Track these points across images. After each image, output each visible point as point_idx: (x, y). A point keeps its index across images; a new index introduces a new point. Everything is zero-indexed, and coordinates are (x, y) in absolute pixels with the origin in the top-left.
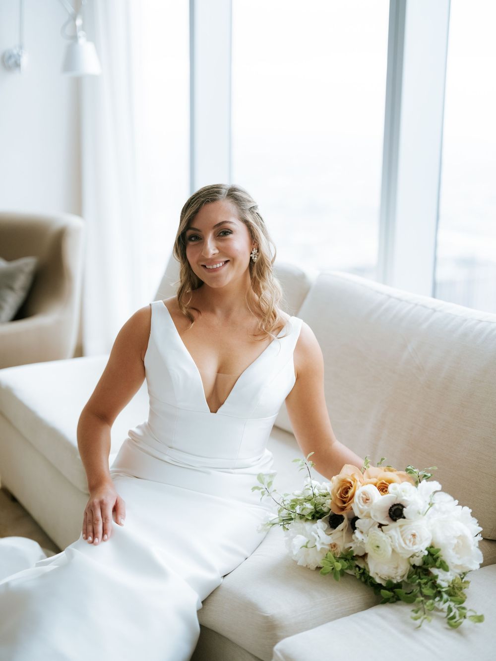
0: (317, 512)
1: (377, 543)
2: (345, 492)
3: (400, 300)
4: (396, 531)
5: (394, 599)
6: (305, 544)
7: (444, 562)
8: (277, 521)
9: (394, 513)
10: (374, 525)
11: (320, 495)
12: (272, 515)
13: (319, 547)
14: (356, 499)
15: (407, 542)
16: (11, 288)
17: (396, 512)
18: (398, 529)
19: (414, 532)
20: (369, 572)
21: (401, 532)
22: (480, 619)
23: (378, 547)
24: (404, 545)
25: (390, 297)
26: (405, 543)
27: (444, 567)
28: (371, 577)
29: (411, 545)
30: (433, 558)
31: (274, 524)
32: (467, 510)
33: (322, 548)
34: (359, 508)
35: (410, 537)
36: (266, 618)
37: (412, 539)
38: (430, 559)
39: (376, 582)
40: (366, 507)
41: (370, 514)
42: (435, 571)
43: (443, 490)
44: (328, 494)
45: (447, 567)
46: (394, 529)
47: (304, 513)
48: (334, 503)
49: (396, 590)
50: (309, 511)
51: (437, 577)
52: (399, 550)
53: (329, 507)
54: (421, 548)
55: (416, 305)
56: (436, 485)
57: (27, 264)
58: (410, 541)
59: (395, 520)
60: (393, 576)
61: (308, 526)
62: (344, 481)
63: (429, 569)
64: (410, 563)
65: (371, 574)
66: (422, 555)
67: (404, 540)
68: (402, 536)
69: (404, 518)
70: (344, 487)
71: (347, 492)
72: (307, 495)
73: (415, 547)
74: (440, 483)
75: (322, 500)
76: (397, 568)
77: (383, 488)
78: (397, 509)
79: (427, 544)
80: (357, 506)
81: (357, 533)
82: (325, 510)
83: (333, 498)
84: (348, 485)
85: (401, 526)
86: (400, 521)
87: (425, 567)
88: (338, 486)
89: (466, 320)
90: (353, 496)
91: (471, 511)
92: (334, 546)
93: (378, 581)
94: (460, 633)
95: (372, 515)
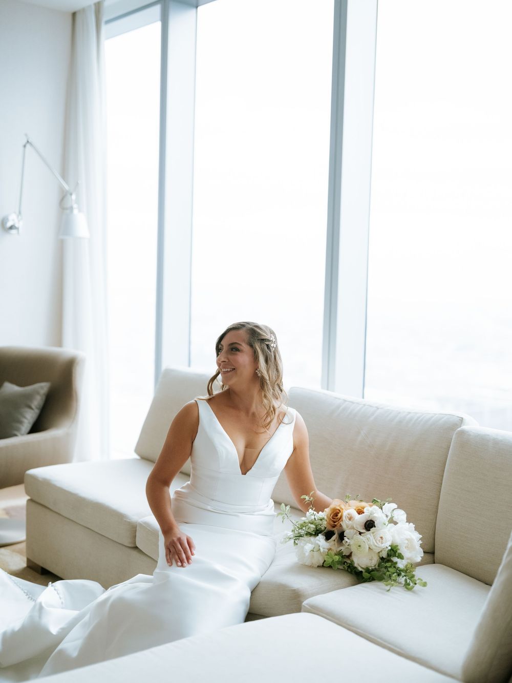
0: (317, 530)
1: (359, 544)
2: (336, 515)
3: (352, 403)
4: (370, 535)
5: (371, 579)
6: (312, 549)
7: (401, 554)
8: (292, 536)
9: (368, 525)
10: (356, 533)
11: (318, 519)
12: (289, 532)
13: (322, 550)
14: (344, 518)
15: (378, 542)
16: (30, 407)
17: (369, 525)
18: (372, 534)
19: (381, 535)
20: (354, 563)
21: (374, 536)
22: (425, 585)
23: (360, 546)
24: (376, 544)
25: (345, 401)
26: (377, 543)
27: (400, 557)
28: (356, 568)
29: (380, 544)
30: (394, 551)
31: (290, 538)
32: (412, 525)
33: (324, 551)
34: (346, 523)
35: (380, 539)
36: (294, 590)
37: (381, 540)
38: (392, 552)
39: (358, 570)
40: (350, 522)
41: (353, 527)
42: (395, 559)
43: (399, 507)
44: (324, 519)
45: (403, 556)
46: (369, 535)
47: (309, 531)
48: (329, 523)
49: (372, 573)
50: (312, 529)
51: (396, 563)
52: (373, 547)
53: (325, 526)
54: (386, 545)
55: (364, 405)
56: (394, 506)
57: (42, 388)
58: (379, 542)
59: (369, 530)
60: (369, 565)
61: (312, 539)
62: (334, 509)
63: (392, 559)
64: (379, 556)
65: (356, 565)
66: (387, 549)
67: (376, 541)
68: (374, 538)
69: (375, 527)
70: (335, 512)
71: (337, 516)
72: (310, 520)
73: (383, 545)
74: (396, 504)
75: (321, 522)
76: (371, 560)
77: (360, 512)
78: (370, 523)
79: (389, 543)
80: (345, 523)
81: (346, 539)
82: (323, 528)
83: (328, 520)
84: (338, 511)
85: (373, 533)
86: (372, 530)
87: (389, 558)
88: (330, 512)
89: (400, 413)
90: (341, 517)
91: (414, 526)
92: (330, 549)
93: (360, 569)
94: (414, 592)
95: (355, 527)
